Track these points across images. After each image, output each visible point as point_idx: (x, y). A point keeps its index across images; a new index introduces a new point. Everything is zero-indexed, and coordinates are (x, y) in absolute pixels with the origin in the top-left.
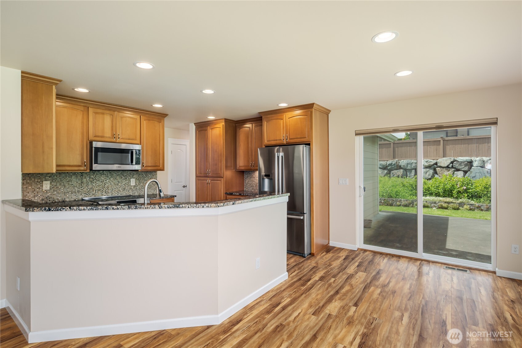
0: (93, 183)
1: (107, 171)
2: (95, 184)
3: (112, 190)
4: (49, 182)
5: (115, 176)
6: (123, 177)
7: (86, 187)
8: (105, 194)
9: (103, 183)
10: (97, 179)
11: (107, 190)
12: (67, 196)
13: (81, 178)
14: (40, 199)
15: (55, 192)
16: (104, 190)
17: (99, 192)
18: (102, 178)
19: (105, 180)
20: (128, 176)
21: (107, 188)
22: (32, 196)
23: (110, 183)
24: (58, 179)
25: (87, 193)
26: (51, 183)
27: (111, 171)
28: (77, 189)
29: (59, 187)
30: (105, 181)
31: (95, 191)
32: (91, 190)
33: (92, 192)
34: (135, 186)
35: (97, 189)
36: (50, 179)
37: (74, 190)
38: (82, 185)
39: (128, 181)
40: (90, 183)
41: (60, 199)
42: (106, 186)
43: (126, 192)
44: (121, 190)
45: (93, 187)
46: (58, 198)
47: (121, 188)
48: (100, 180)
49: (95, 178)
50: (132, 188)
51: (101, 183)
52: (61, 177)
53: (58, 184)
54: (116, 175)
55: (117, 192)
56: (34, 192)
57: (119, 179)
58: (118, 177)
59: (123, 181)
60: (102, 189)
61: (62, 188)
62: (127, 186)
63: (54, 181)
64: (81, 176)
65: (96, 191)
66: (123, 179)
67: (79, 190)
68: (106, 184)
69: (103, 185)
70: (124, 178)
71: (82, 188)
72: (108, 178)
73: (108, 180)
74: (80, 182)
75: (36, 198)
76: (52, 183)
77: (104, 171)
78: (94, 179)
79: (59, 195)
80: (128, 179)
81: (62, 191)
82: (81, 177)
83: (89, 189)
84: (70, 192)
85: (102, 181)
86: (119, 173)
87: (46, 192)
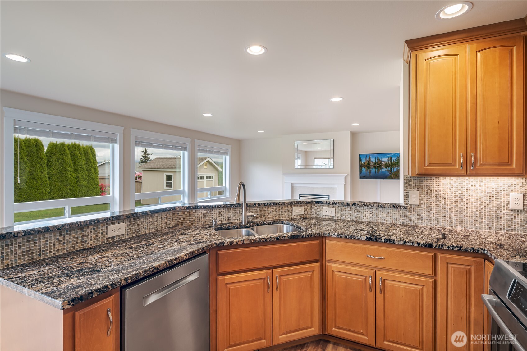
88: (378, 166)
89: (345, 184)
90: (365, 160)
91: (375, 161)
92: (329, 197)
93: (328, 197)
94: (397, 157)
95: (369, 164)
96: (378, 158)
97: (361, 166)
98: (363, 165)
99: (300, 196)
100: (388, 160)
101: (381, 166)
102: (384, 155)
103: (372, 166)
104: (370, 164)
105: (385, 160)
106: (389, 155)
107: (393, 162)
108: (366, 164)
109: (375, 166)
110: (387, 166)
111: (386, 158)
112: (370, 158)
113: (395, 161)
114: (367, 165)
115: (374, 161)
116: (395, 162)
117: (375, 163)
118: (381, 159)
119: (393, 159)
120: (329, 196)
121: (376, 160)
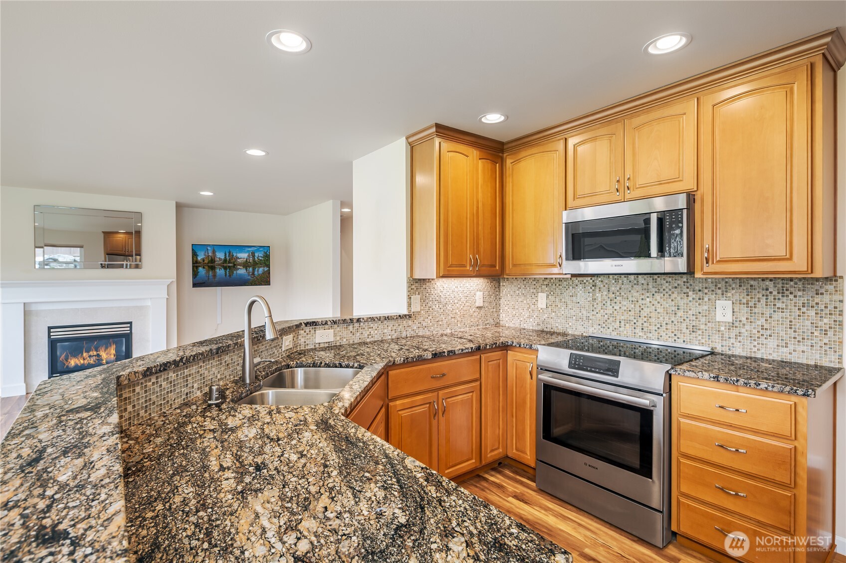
0: (616, 303)
1: (645, 276)
2: (620, 305)
3: (659, 326)
4: (544, 295)
5: (667, 290)
6: (690, 293)
7: (602, 311)
8: (641, 334)
9: (637, 306)
10: (623, 294)
11: (645, 324)
12: (570, 324)
13: (593, 290)
14: (536, 322)
15: (554, 314)
16: (639, 324)
17: (627, 325)
18: (635, 294)
19: (642, 299)
20: (706, 291)
21: (645, 319)
22: (526, 316)
23: (654, 307)
24: (557, 289)
25: (604, 325)
26: (547, 297)
27: (656, 277)
28: (584, 313)
29: (559, 306)
30: (640, 302)
31: (618, 323)
32: (611, 319)
33: (613, 324)
34: (732, 325)
35: (623, 318)
36: (547, 289)
37: (580, 314)
38: (595, 306)
39: (706, 308)
40: (609, 302)
41: (560, 327)
42: (643, 313)
43: (700, 338)
44: (684, 330)
45: (615, 312)
46: (557, 325)
47: (684, 325)
48: (631, 299)
49: (618, 291)
50: (722, 328)
51: (633, 306)
52: (560, 287)
53: (557, 300)
54: (670, 287)
55: (673, 335)
56: (530, 310)
57: (679, 298)
58: (676, 292)
59: (691, 304)
60: (635, 321)
61: (563, 308)
62: (703, 320)
63: (552, 293)
64: (593, 286)
65: (620, 322)
66: (690, 298)
67: (588, 315)
68: (645, 309)
69: (638, 309)
70: (694, 296)
71: (595, 313)
72: (648, 294)
73: (648, 299)
74: (591, 299)
75: (531, 320)
76: (550, 297)
77: (640, 276)
78: (618, 293)
79: (559, 321)
80: (706, 299)
81: (563, 313)
82: (593, 288)
83: (606, 316)
84: (574, 318)
85: (634, 299)
86: (679, 282)
87: (541, 311)
88: (230, 265)
89: (167, 298)
90: (205, 255)
91: (225, 257)
92: (131, 325)
93: (129, 325)
94: (262, 252)
95: (213, 261)
96: (230, 252)
97: (196, 265)
98: (200, 263)
99: (52, 330)
100: (249, 256)
101: (235, 265)
102: (241, 248)
103: (219, 265)
104: (215, 262)
105: (243, 256)
106: (249, 249)
107: (256, 259)
108: (206, 261)
109: (225, 265)
110: (246, 265)
111: (245, 253)
112: (214, 252)
113: (260, 258)
114: (208, 263)
115: (223, 257)
116: (261, 260)
117: (225, 261)
118: (235, 255)
119: (256, 255)
120: (131, 323)
121: (227, 256)
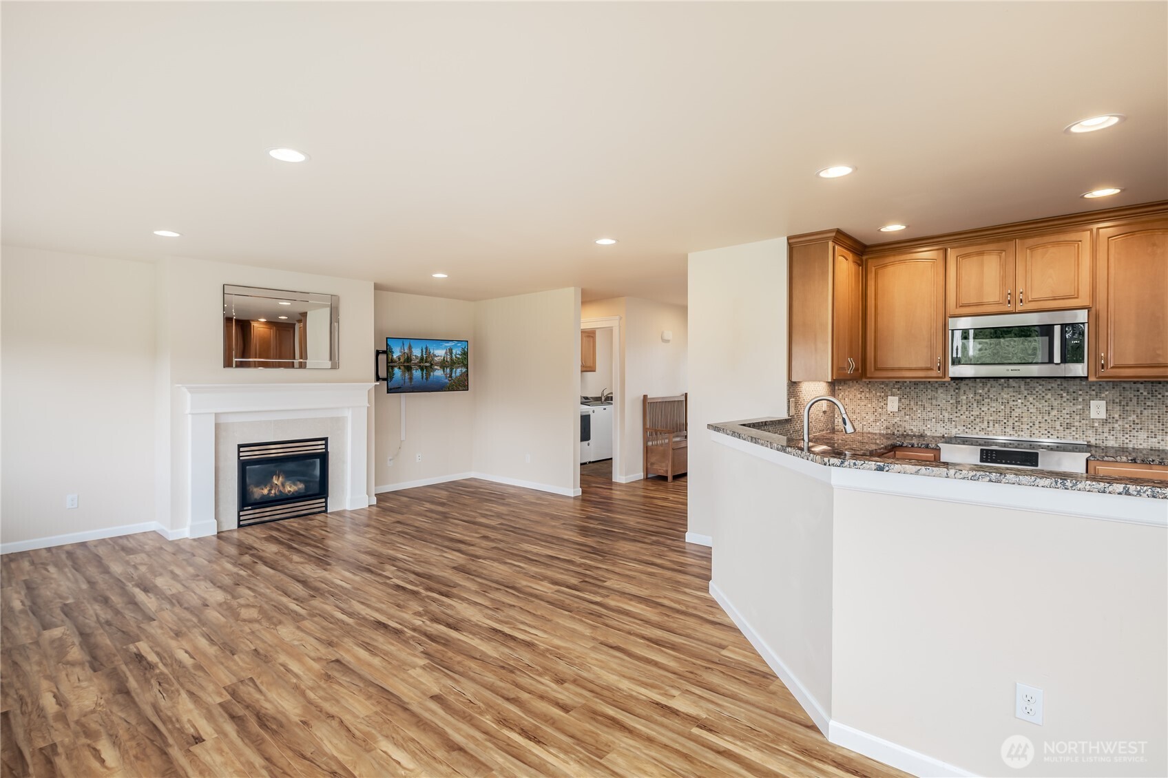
0: (983, 405)
1: (1017, 380)
2: (989, 407)
3: (1031, 424)
4: (896, 398)
5: (1040, 392)
6: (1065, 395)
7: (967, 413)
8: (1012, 433)
9: (1008, 407)
10: (991, 396)
11: (1016, 424)
12: (929, 426)
13: (957, 393)
14: (884, 426)
15: (907, 417)
16: (1010, 423)
17: (996, 425)
18: (1005, 396)
19: (1014, 401)
20: (1080, 392)
21: (1017, 419)
22: (872, 420)
23: (1026, 408)
24: (912, 393)
25: (970, 426)
26: (900, 400)
27: (1028, 380)
28: (946, 415)
29: (914, 409)
30: (1011, 403)
31: (986, 423)
32: (978, 420)
33: (980, 424)
34: (1106, 421)
35: (991, 418)
36: (898, 392)
37: (941, 416)
38: (959, 408)
39: (1080, 407)
40: (975, 405)
41: (915, 430)
42: (1015, 414)
43: (1074, 433)
44: (1058, 427)
45: (983, 414)
46: (912, 427)
47: (1058, 423)
48: (1000, 400)
49: (986, 394)
50: (1096, 425)
51: (1003, 407)
52: (917, 390)
53: (912, 403)
54: (1044, 390)
55: (1046, 432)
56: (876, 414)
57: (1053, 399)
58: (1050, 394)
59: (1065, 404)
60: (1005, 421)
61: (919, 411)
62: (1078, 418)
63: (905, 396)
64: (957, 389)
65: (988, 423)
66: (1065, 399)
67: (951, 417)
68: (1016, 410)
69: (1008, 411)
70: (1068, 397)
71: (959, 415)
72: (1020, 396)
73: (1019, 401)
74: (955, 401)
75: (878, 424)
76: (903, 400)
77: (1011, 380)
78: (986, 396)
79: (914, 423)
80: (1080, 400)
81: (919, 415)
82: (957, 391)
83: (972, 418)
84: (934, 420)
85: (1004, 401)
86: (1053, 385)
87: (892, 414)
88: (427, 364)
90: (401, 352)
91: (422, 355)
92: (327, 442)
93: (324, 442)
94: (460, 349)
95: (409, 359)
96: (426, 348)
97: (391, 364)
98: (395, 362)
100: (446, 353)
101: (432, 365)
102: (439, 341)
103: (415, 364)
104: (411, 361)
105: (440, 353)
106: (447, 345)
107: (454, 357)
108: (402, 360)
109: (422, 364)
110: (443, 365)
111: (443, 349)
112: (410, 348)
113: (458, 356)
114: (404, 362)
115: (419, 355)
116: (459, 358)
117: (422, 359)
118: (432, 352)
119: (454, 351)
120: (325, 439)
121: (424, 353)
